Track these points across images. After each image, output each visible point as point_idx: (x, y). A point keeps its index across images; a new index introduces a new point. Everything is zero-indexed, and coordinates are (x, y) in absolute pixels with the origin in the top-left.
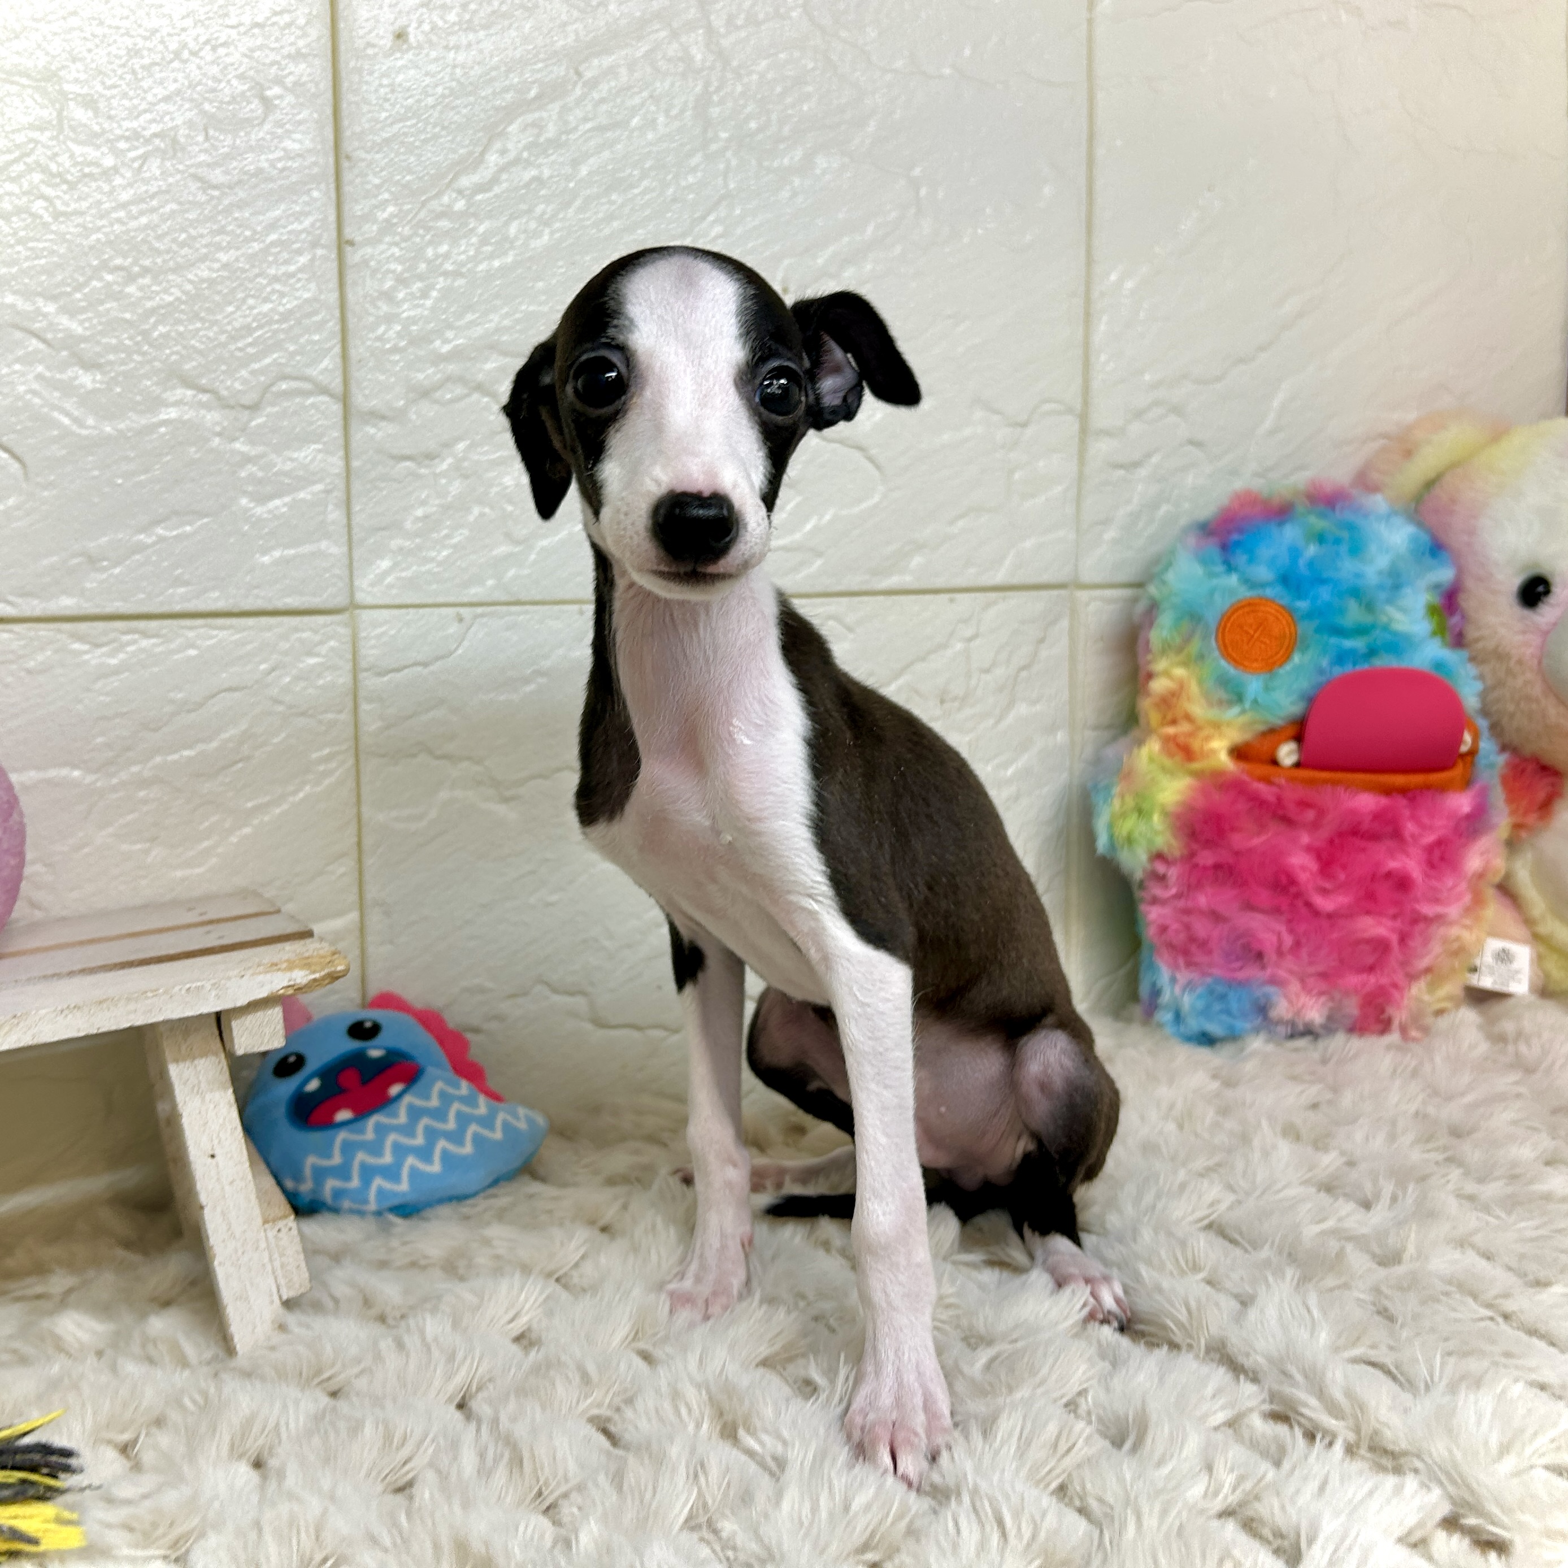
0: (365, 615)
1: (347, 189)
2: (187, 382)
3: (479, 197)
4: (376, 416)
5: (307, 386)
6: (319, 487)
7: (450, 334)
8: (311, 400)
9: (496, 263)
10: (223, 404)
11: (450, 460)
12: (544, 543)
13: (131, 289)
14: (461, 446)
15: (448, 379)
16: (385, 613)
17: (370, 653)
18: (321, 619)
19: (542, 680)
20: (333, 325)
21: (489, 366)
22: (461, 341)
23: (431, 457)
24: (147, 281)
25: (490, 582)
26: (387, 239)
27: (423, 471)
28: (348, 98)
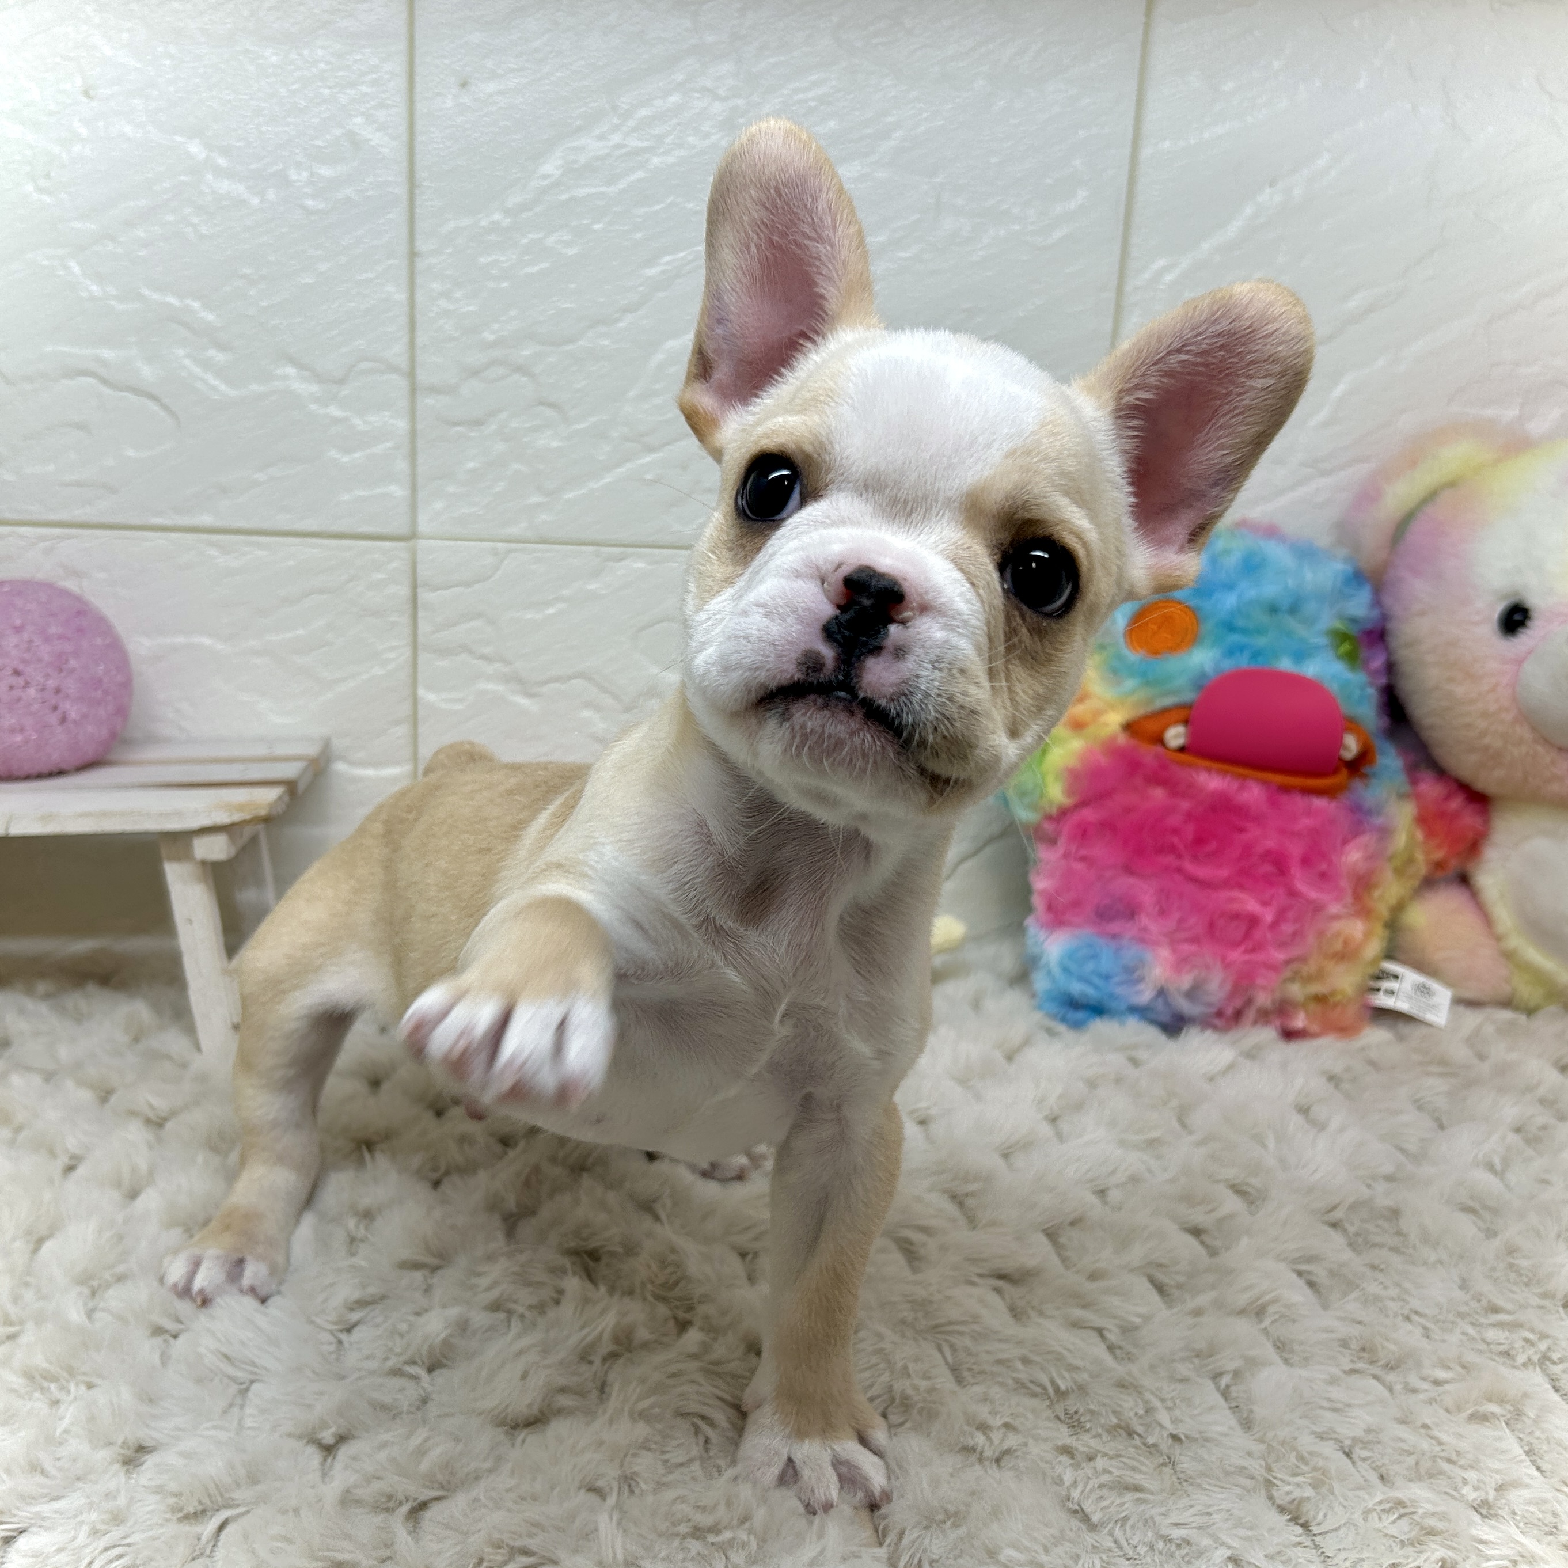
0: (422, 543)
1: (418, 211)
2: (292, 361)
3: (524, 215)
4: (433, 390)
5: (382, 366)
6: (389, 445)
7: (496, 326)
8: (386, 378)
9: (534, 269)
10: (319, 378)
11: (494, 427)
12: (569, 495)
13: (252, 292)
14: (503, 416)
15: (493, 363)
16: (439, 542)
17: (424, 573)
18: (387, 545)
19: (562, 606)
20: (403, 320)
21: (526, 352)
22: (503, 333)
23: (478, 423)
24: (262, 286)
25: (523, 525)
26: (449, 251)
27: (473, 434)
28: (420, 138)
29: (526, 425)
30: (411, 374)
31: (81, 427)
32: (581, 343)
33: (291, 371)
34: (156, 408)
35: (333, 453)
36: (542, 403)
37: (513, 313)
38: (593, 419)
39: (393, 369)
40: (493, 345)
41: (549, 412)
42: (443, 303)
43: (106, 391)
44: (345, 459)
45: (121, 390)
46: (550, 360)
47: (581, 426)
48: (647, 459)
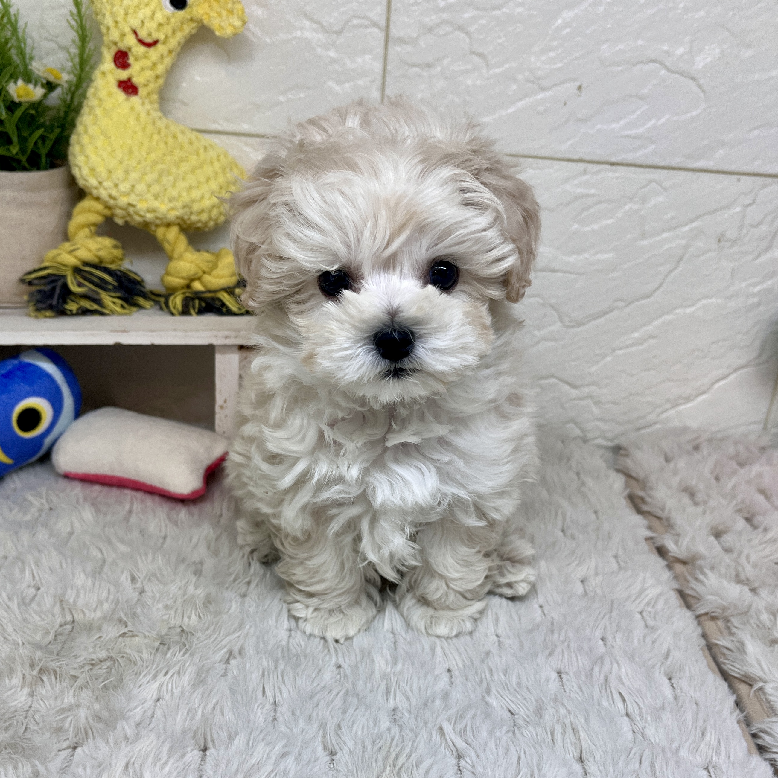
29: (462, 68)
30: (387, 30)
32: (504, 10)
33: (306, 23)
35: (330, 83)
36: (473, 53)
39: (375, 25)
40: (443, 10)
41: (477, 59)
44: (337, 88)
46: (483, 22)
47: (497, 71)
48: (541, 96)
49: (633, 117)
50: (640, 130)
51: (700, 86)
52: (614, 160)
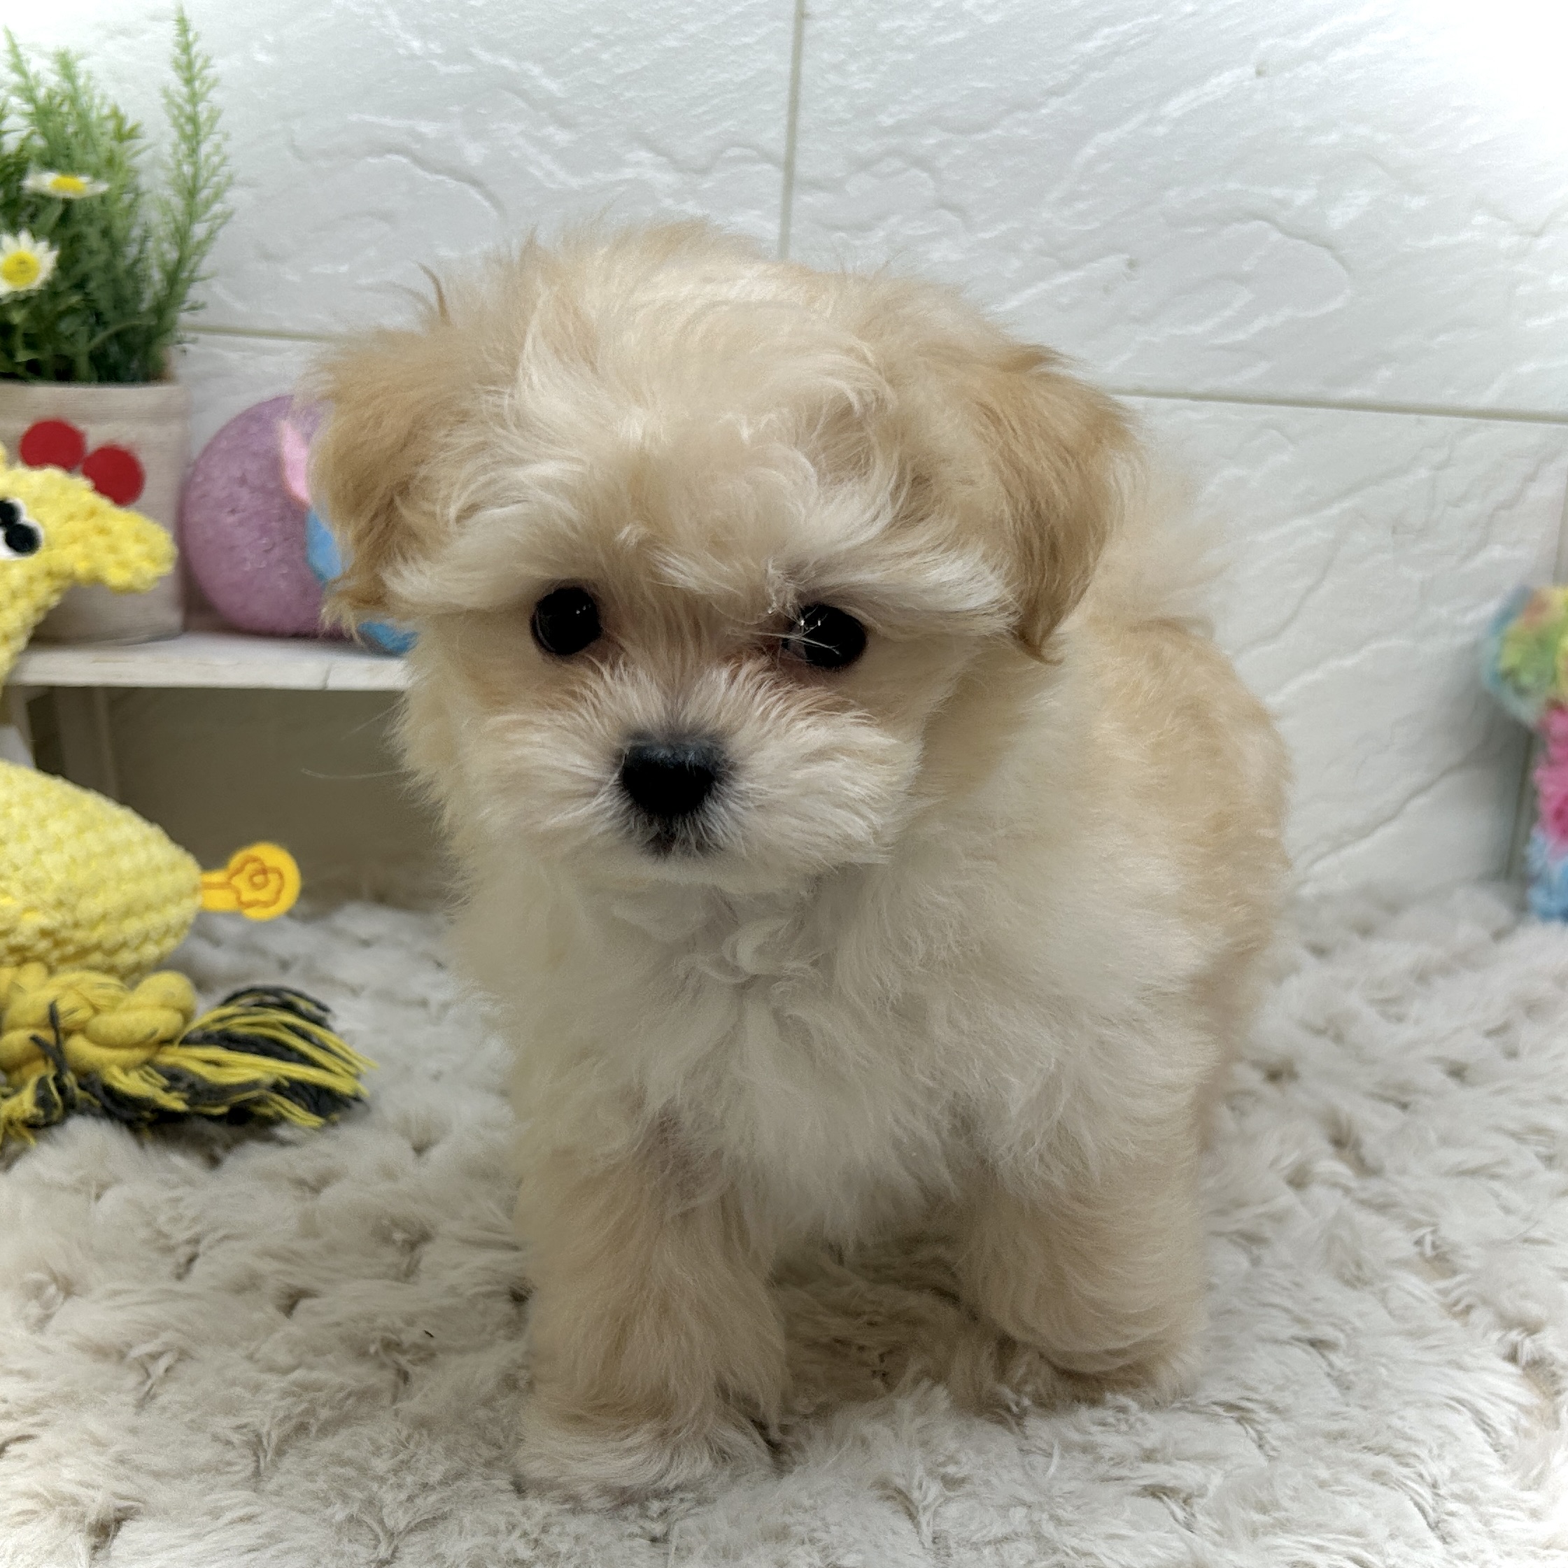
2: (649, 144)
4: (815, 185)
5: (755, 153)
7: (895, 108)
8: (758, 168)
9: (948, 39)
10: (677, 166)
11: (881, 233)
13: (605, 56)
14: (894, 220)
15: (889, 153)
20: (784, 97)
21: (932, 141)
22: (903, 116)
23: (863, 228)
24: (618, 49)
26: (845, 13)
27: (856, 242)
29: (922, 232)
30: (788, 166)
31: (387, 217)
32: (998, 132)
33: (644, 155)
34: (479, 197)
36: (942, 206)
37: (915, 91)
38: (1003, 227)
39: (767, 157)
40: (890, 131)
41: (948, 216)
42: (833, 78)
43: (419, 172)
45: (438, 172)
46: (958, 152)
47: (987, 235)
48: (1064, 278)
49: (1228, 313)
50: (1241, 336)
51: (1341, 260)
52: (1198, 388)
